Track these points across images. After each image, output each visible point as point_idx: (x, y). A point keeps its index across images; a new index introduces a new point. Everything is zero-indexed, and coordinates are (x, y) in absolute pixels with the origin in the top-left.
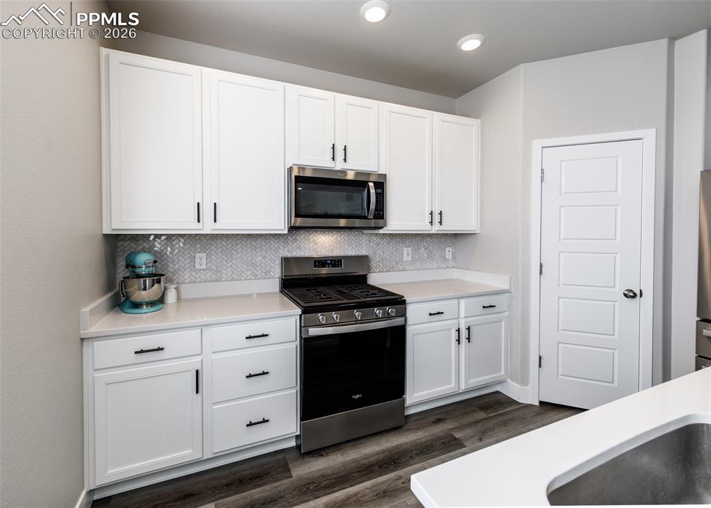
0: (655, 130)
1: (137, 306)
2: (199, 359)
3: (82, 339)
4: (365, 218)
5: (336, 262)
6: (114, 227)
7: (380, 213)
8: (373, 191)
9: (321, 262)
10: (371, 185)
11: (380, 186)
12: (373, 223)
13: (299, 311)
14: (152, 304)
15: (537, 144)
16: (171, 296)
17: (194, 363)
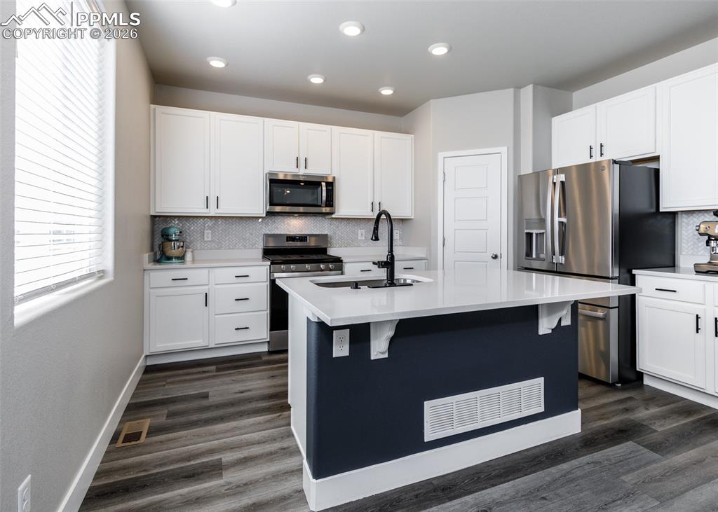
0: (506, 148)
1: (169, 258)
2: (207, 287)
3: (144, 270)
4: (320, 206)
5: (303, 238)
6: (157, 211)
7: (330, 202)
8: (324, 188)
9: (291, 238)
10: (324, 184)
11: (330, 185)
12: (325, 210)
13: (269, 263)
14: (178, 258)
15: (441, 155)
16: (189, 256)
17: (205, 289)
